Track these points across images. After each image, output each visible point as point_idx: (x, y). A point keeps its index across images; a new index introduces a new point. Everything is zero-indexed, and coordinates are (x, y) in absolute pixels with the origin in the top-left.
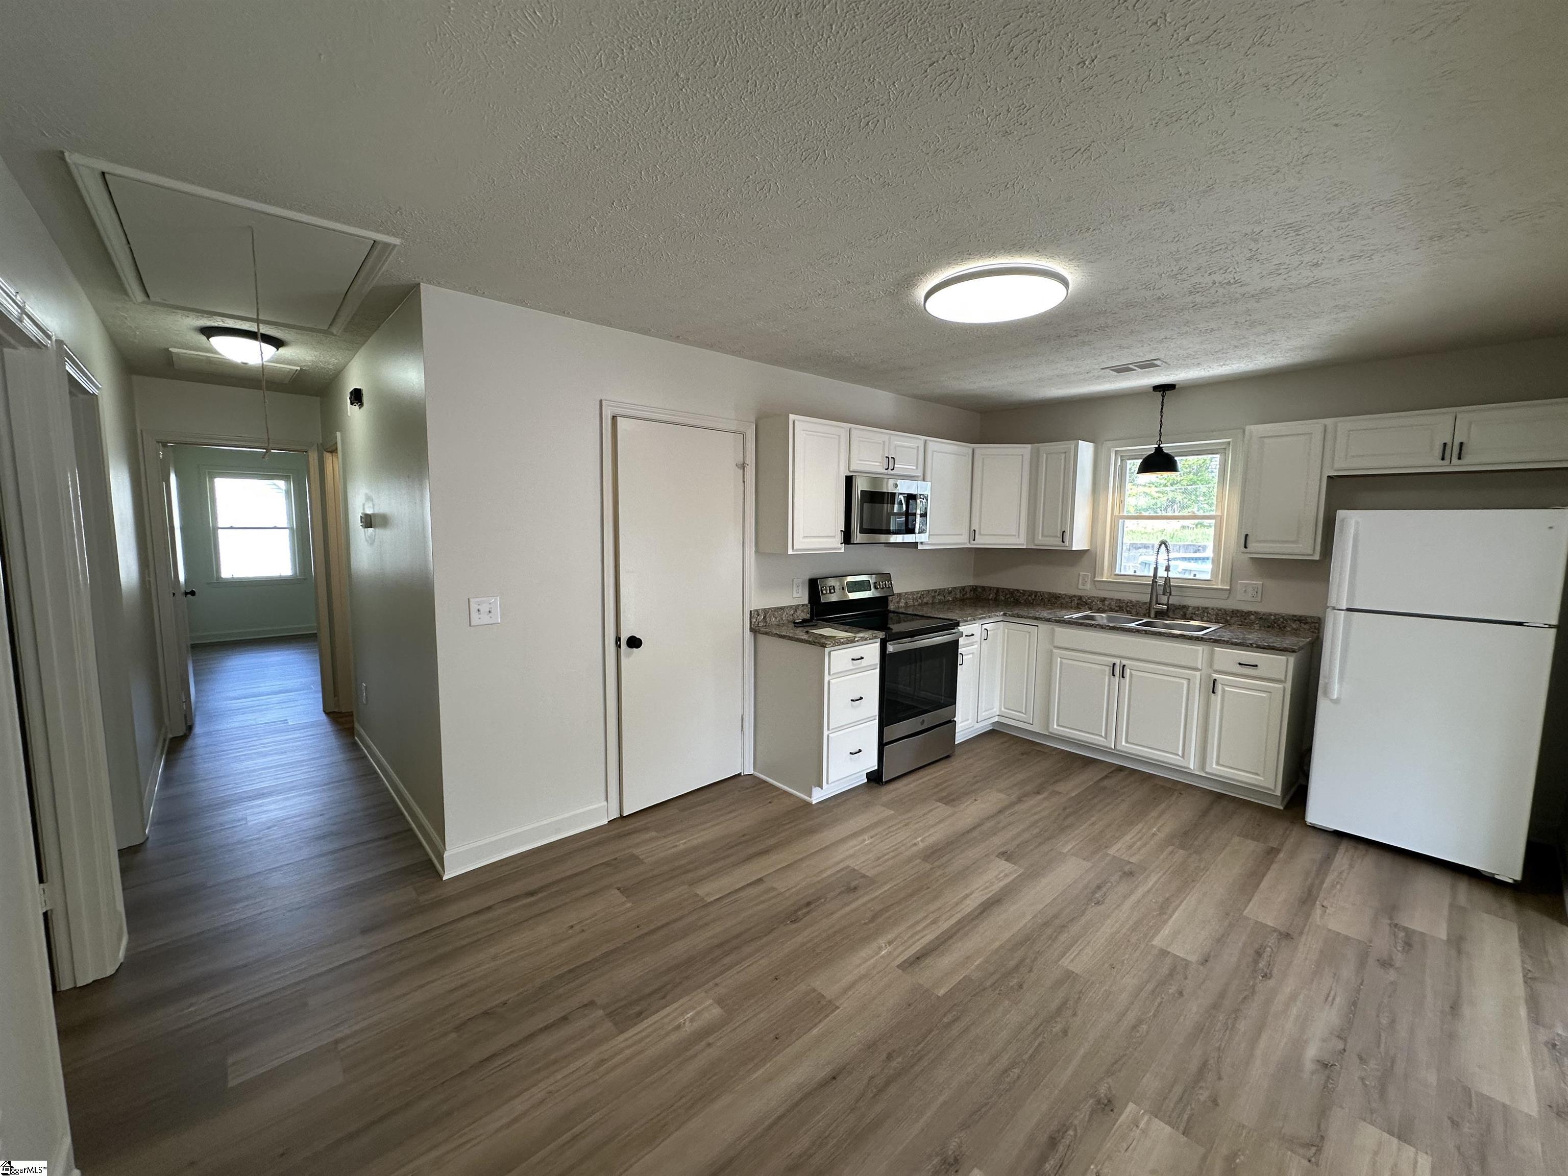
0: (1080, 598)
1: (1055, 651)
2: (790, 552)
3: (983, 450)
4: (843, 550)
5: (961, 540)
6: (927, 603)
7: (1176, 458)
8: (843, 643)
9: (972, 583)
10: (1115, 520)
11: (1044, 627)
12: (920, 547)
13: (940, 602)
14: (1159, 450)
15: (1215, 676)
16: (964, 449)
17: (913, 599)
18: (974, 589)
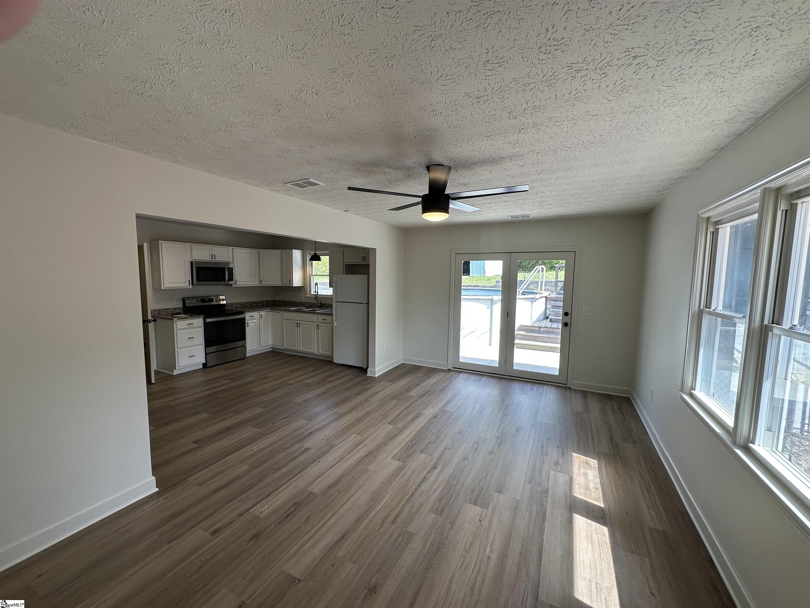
0: (302, 303)
1: (284, 320)
2: (163, 288)
3: (262, 251)
4: (191, 287)
5: (256, 283)
6: (247, 307)
7: (321, 257)
8: (182, 319)
9: (272, 299)
10: (310, 276)
11: (281, 312)
12: (233, 286)
13: (254, 306)
14: (315, 253)
15: (319, 324)
16: (255, 251)
17: (240, 305)
18: (273, 301)
